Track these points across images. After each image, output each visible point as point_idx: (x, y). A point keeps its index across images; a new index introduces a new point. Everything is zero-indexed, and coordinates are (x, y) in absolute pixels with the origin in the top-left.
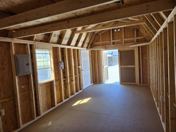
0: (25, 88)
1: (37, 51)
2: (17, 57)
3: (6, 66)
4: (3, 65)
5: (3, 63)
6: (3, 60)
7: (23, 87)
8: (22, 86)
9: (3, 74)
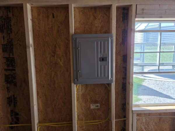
0: (98, 109)
1: (140, 25)
2: (76, 41)
3: (61, 60)
4: (54, 56)
5: (54, 52)
6: (55, 47)
7: (93, 107)
8: (91, 105)
9: (53, 73)
